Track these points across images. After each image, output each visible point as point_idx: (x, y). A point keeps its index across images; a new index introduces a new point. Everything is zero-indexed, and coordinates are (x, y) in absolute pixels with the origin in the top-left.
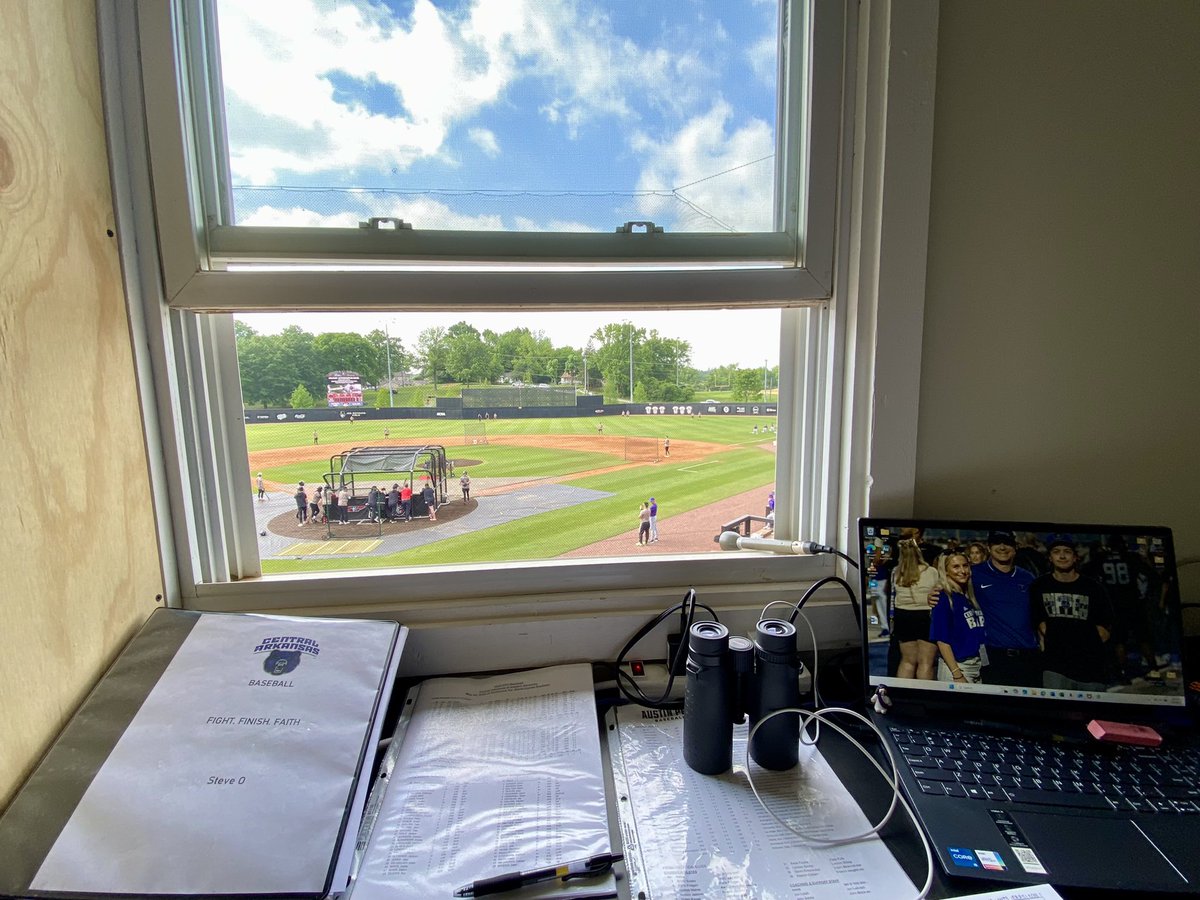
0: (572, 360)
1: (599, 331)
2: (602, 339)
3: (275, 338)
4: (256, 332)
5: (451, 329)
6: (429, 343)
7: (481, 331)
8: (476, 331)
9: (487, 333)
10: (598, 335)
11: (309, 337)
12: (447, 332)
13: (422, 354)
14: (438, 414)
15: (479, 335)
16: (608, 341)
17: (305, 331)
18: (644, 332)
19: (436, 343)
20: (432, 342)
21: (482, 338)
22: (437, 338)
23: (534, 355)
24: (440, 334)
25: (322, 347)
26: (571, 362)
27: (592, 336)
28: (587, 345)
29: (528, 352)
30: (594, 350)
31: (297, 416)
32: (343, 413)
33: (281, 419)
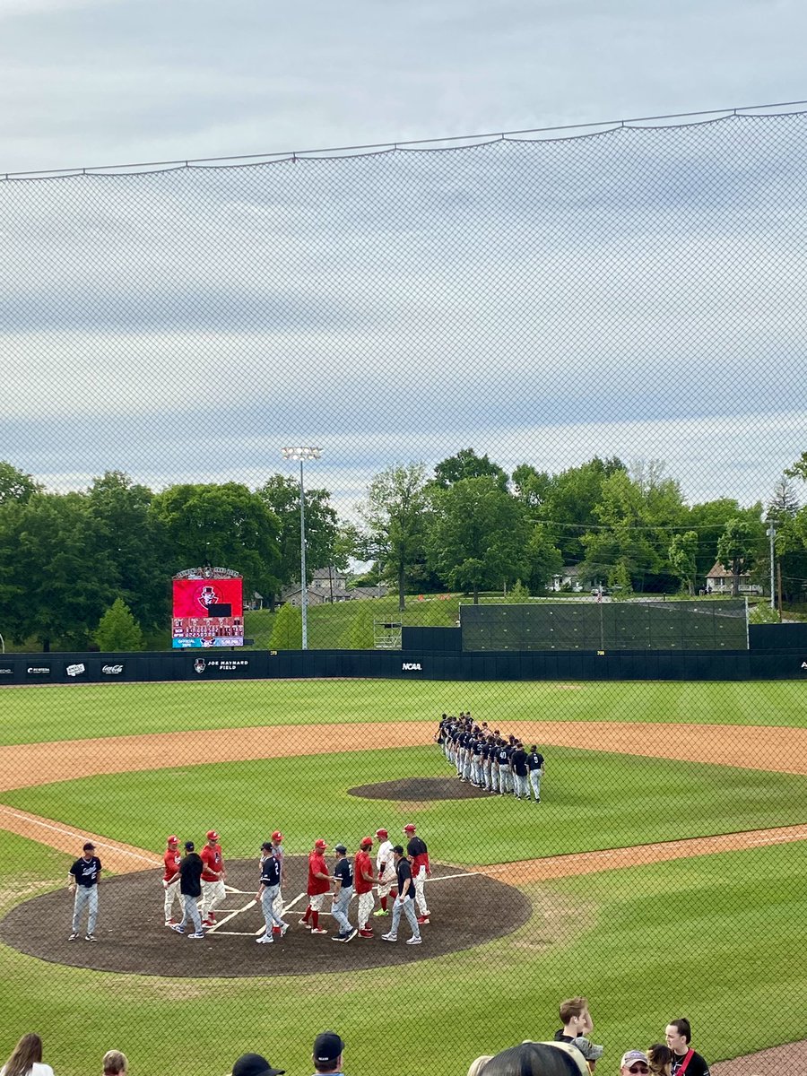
0: (736, 532)
3: (76, 498)
5: (440, 468)
6: (390, 500)
7: (509, 470)
8: (495, 470)
9: (523, 474)
11: (142, 495)
12: (433, 476)
13: (374, 526)
14: (406, 667)
15: (504, 479)
17: (135, 484)
19: (405, 501)
20: (399, 499)
21: (511, 486)
22: (408, 490)
23: (636, 523)
24: (417, 479)
25: (166, 517)
26: (734, 537)
27: (790, 467)
28: (775, 495)
29: (621, 515)
30: (796, 504)
31: (107, 669)
32: (201, 662)
33: (74, 675)
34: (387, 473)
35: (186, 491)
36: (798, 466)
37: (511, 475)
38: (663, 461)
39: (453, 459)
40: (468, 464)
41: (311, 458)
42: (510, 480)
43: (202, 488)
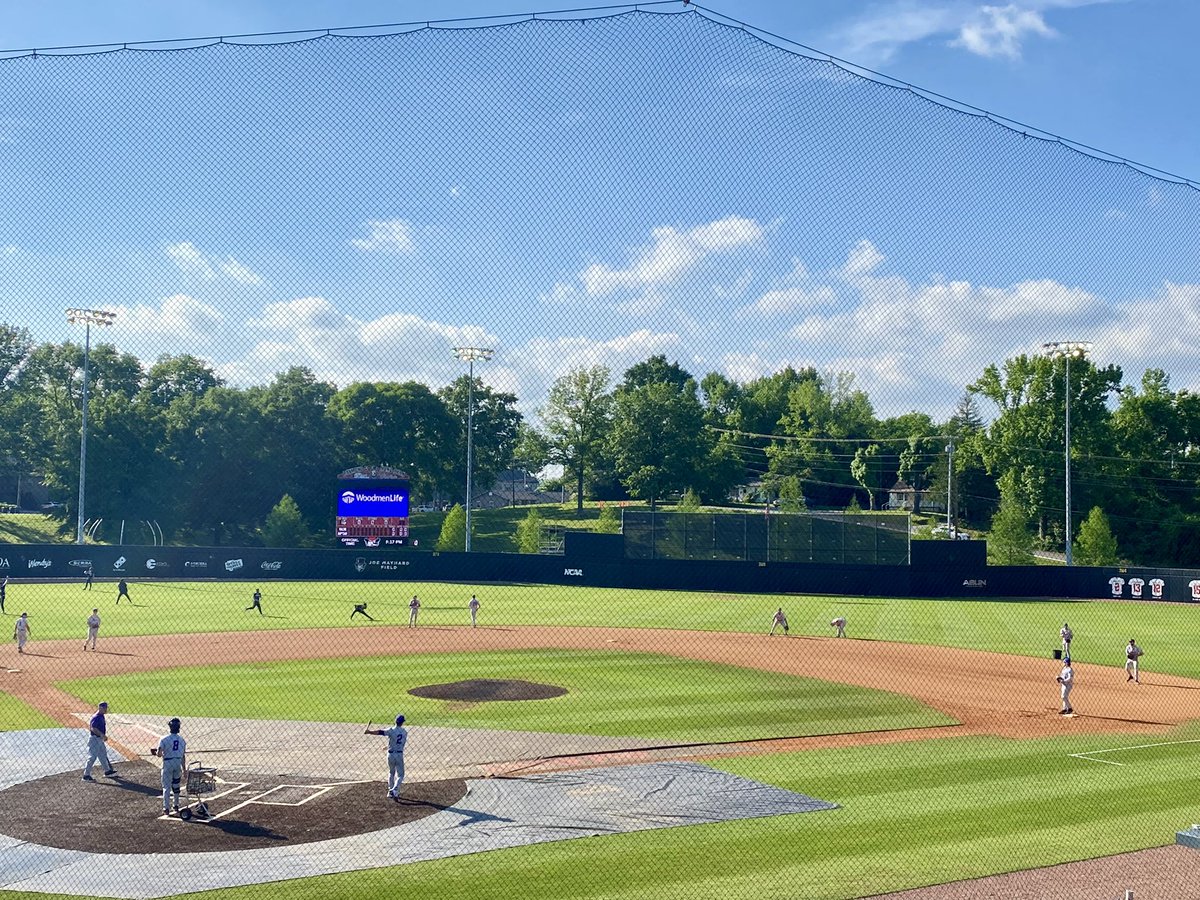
0: (919, 445)
1: (992, 372)
2: (997, 395)
3: (256, 392)
4: (220, 382)
5: (631, 373)
6: (572, 405)
7: (699, 378)
8: (685, 376)
9: (714, 381)
10: (990, 384)
11: (326, 391)
12: (622, 381)
13: (554, 429)
14: (568, 572)
15: (694, 386)
16: (1016, 400)
17: (319, 380)
18: (1114, 375)
19: (587, 405)
20: (580, 404)
21: (700, 395)
22: (591, 394)
23: (822, 435)
24: (600, 383)
25: (345, 415)
26: (917, 452)
27: (973, 383)
28: (958, 411)
29: (807, 426)
30: (979, 420)
31: (266, 565)
32: (361, 561)
33: (231, 570)
34: (570, 377)
35: (366, 390)
36: (980, 382)
37: (699, 383)
38: (853, 373)
39: (643, 364)
40: (658, 370)
41: (480, 359)
42: (700, 388)
43: (382, 388)
